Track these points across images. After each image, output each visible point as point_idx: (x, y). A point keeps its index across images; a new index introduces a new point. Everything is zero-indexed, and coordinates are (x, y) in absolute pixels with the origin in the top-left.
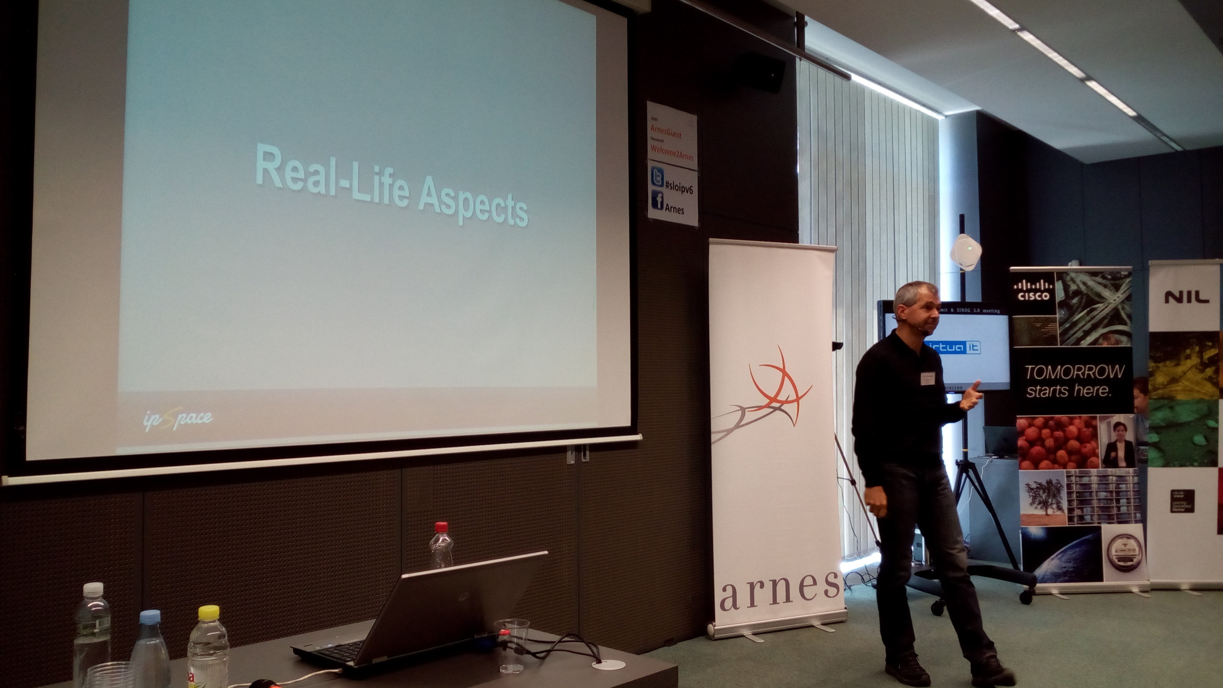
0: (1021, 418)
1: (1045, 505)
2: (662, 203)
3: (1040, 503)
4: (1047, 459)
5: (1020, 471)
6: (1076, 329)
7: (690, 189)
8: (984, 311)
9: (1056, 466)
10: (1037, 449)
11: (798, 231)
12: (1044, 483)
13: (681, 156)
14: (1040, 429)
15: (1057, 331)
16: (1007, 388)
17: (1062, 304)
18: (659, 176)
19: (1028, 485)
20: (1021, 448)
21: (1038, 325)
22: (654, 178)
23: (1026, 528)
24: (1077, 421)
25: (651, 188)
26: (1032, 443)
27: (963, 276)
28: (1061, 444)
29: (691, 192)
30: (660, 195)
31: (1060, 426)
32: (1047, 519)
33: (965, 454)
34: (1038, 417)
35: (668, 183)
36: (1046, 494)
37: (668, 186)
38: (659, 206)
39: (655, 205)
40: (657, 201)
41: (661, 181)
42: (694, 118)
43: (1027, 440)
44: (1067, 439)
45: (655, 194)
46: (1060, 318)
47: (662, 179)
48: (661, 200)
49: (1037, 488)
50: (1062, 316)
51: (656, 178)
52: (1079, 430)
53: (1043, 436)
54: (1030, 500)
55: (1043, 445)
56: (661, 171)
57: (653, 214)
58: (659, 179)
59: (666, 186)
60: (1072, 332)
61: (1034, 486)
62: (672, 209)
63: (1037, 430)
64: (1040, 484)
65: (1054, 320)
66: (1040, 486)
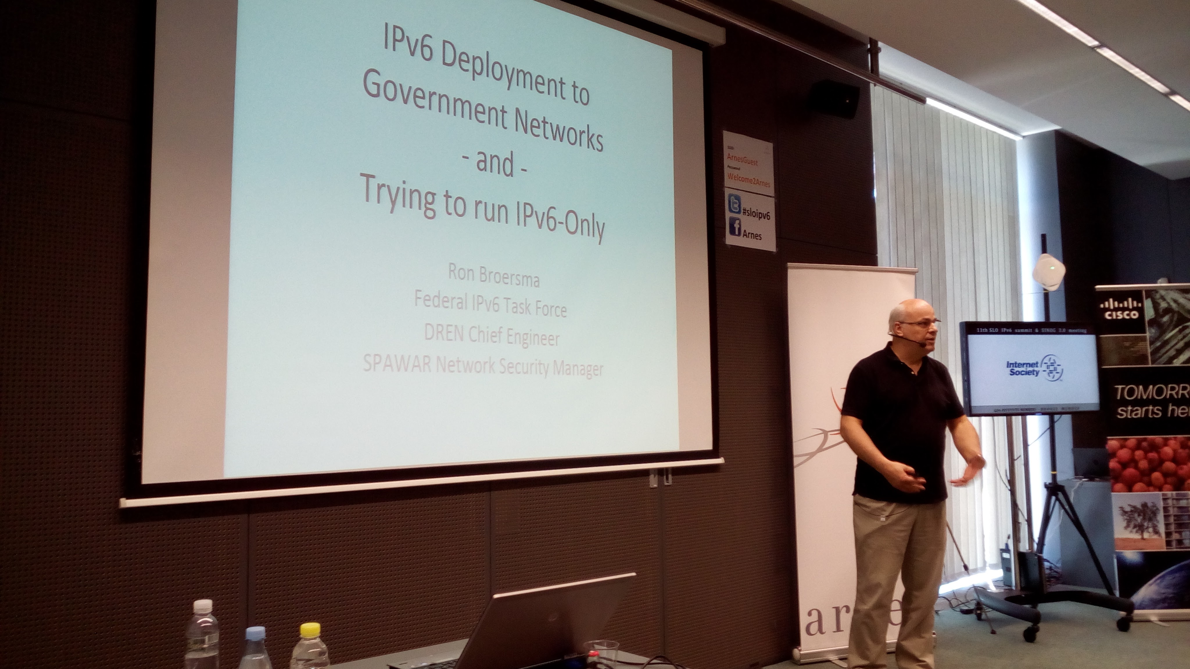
0: (1112, 439)
1: (1141, 528)
2: (740, 229)
3: (1135, 527)
4: (1141, 481)
5: (1113, 493)
6: (1168, 347)
7: (768, 216)
8: (1070, 331)
9: (1151, 488)
10: (1130, 471)
11: (877, 253)
12: (1139, 506)
13: (758, 182)
14: (1133, 450)
15: (1147, 350)
16: (1096, 408)
17: (1152, 322)
18: (736, 203)
19: (1122, 508)
20: (1114, 470)
21: (1127, 344)
22: (732, 206)
23: (1122, 553)
24: (1172, 442)
25: (728, 215)
26: (1124, 465)
27: (1046, 296)
28: (1156, 466)
29: (768, 218)
30: (737, 222)
31: (1154, 447)
32: (1142, 544)
33: (1054, 477)
34: (1129, 439)
35: (746, 210)
36: (1141, 517)
37: (745, 213)
38: (737, 233)
39: (732, 232)
40: (734, 228)
41: (738, 208)
42: (770, 145)
43: (1119, 462)
44: (1162, 461)
45: (733, 221)
46: (1150, 337)
47: (740, 206)
48: (738, 226)
49: (1132, 511)
50: (1153, 334)
51: (733, 206)
52: (1175, 451)
53: (1136, 457)
54: (1124, 524)
55: (1136, 467)
56: (738, 198)
57: (731, 240)
58: (736, 206)
59: (744, 213)
60: (1164, 350)
61: (1128, 509)
62: (750, 235)
63: (1130, 451)
64: (1134, 507)
65: (1144, 339)
66: (1135, 509)
